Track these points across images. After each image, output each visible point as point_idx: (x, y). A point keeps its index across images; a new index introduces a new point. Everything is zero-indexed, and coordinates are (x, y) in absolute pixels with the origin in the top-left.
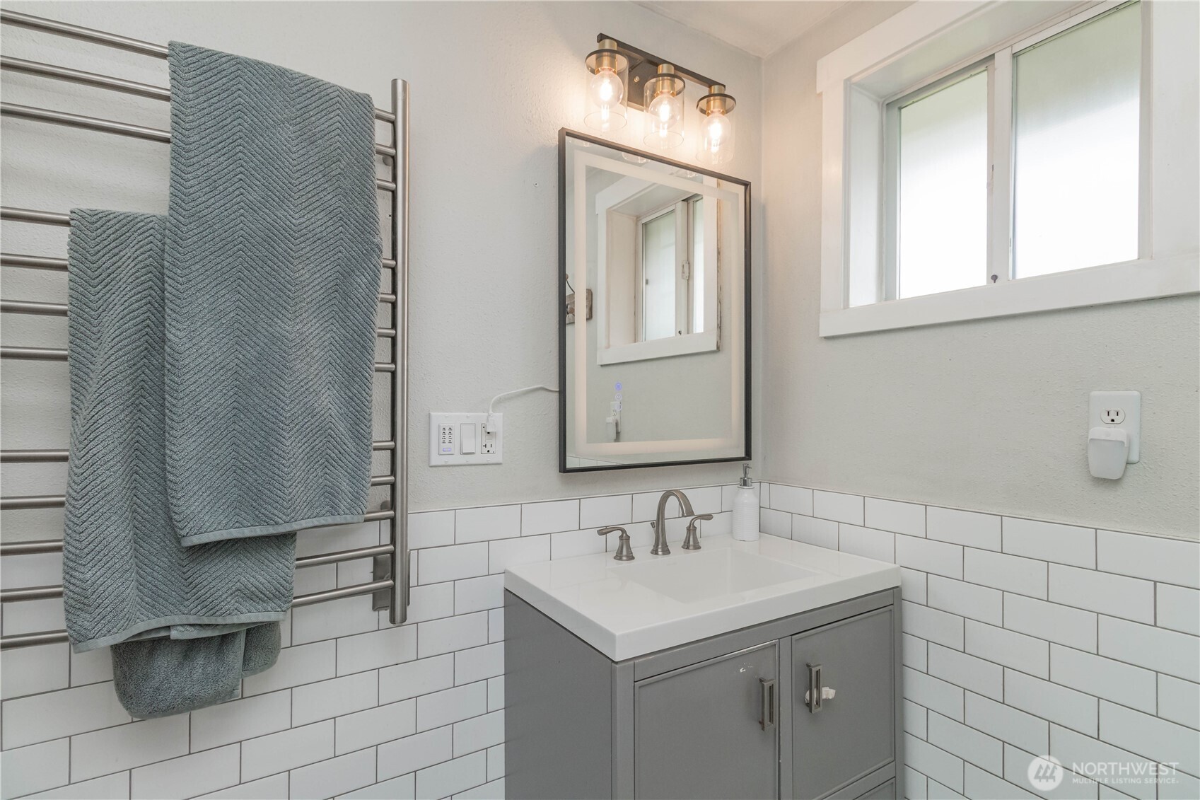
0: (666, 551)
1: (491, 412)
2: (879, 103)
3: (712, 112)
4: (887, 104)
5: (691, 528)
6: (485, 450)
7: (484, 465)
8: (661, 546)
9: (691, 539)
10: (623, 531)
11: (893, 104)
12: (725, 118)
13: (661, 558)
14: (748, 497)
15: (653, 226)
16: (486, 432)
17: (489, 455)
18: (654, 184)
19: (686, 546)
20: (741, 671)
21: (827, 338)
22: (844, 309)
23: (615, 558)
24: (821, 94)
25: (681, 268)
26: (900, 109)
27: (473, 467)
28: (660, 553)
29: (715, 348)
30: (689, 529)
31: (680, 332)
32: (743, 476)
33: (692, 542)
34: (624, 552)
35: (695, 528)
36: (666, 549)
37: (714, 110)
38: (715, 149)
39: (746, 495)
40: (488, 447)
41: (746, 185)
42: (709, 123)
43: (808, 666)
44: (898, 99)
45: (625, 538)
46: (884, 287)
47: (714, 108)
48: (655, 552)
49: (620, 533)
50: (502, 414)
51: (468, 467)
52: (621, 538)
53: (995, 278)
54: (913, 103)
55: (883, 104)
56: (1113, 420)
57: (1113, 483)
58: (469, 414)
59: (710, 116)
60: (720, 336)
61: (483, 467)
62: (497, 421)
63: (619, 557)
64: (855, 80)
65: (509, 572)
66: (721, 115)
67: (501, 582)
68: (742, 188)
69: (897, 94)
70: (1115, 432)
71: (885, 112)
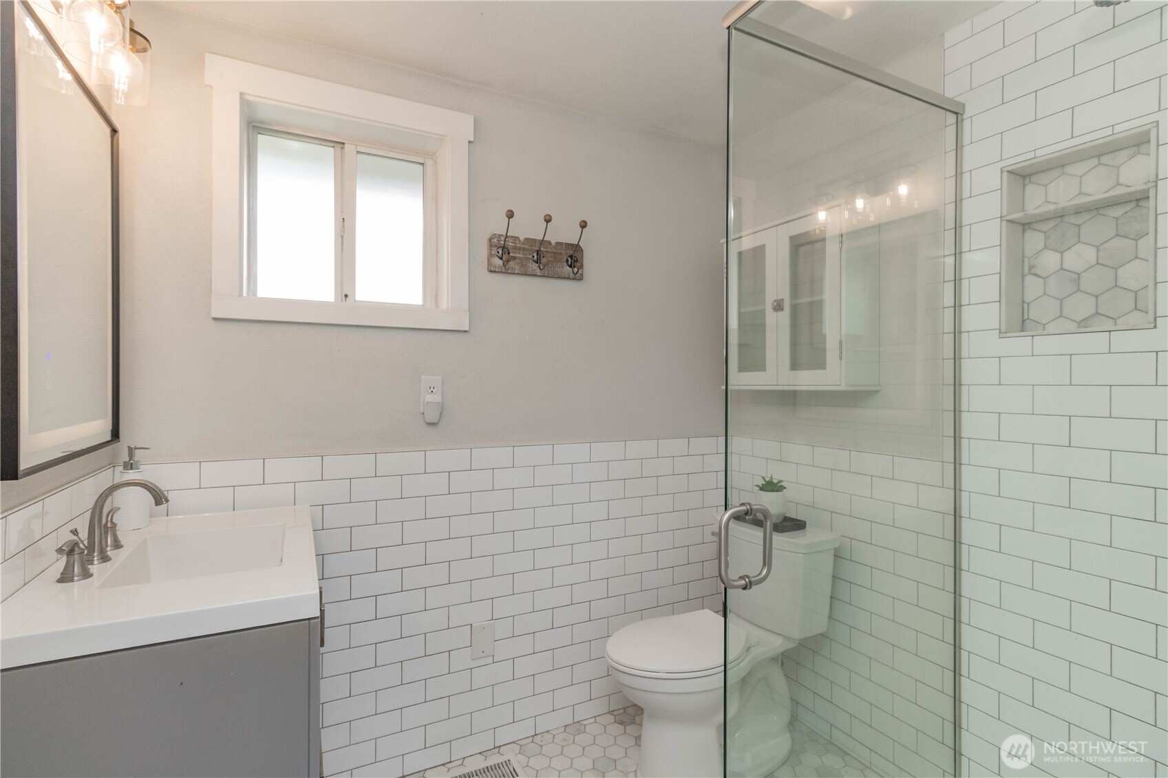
2: (247, 121)
4: (253, 126)
21: (218, 319)
24: (209, 86)
26: (259, 135)
41: (115, 131)
44: (257, 127)
53: (344, 296)
55: (249, 123)
56: (432, 391)
57: (433, 424)
64: (248, 97)
68: (111, 132)
69: (264, 123)
70: (437, 398)
71: (251, 132)
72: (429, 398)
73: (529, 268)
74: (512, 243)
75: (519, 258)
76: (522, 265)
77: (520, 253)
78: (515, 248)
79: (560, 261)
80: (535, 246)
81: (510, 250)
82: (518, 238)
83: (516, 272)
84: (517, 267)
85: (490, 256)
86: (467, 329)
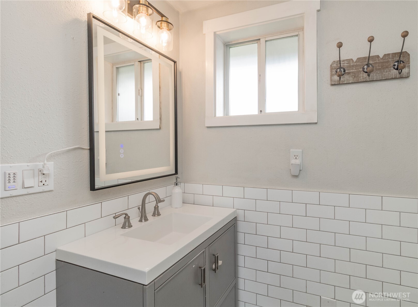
0: (146, 220)
1: (46, 162)
2: (223, 44)
3: (163, 28)
4: (226, 45)
5: (156, 207)
6: (42, 184)
7: (40, 192)
8: (143, 217)
9: (156, 212)
10: (126, 214)
11: (228, 45)
12: (168, 32)
13: (144, 223)
14: (177, 190)
15: (121, 70)
16: (42, 173)
17: (44, 187)
18: (131, 50)
19: (154, 215)
20: (193, 267)
21: (208, 127)
22: (215, 117)
23: (122, 228)
24: (205, 34)
25: (138, 91)
26: (230, 48)
27: (32, 195)
28: (143, 221)
29: (159, 128)
30: (155, 207)
31: (138, 119)
32: (176, 181)
33: (156, 213)
34: (127, 224)
35: (158, 206)
36: (146, 218)
37: (164, 28)
38: (165, 45)
39: (177, 189)
40: (44, 182)
41: (175, 62)
42: (162, 32)
43: (214, 255)
44: (229, 45)
45: (127, 218)
46: (226, 110)
47: (164, 27)
48: (141, 221)
49: (124, 216)
50: (53, 162)
51: (28, 196)
52: (125, 218)
53: (261, 111)
54: (234, 47)
55: (225, 44)
56: (296, 158)
57: (296, 176)
58: (29, 164)
59: (162, 30)
60: (161, 123)
61: (40, 194)
62: (50, 166)
63: (124, 227)
64: (217, 33)
65: (59, 250)
66: (167, 30)
67: (54, 257)
68: (173, 63)
69: (229, 42)
70: (298, 162)
71: (225, 48)
72: (293, 161)
73: (360, 77)
74: (347, 64)
75: (352, 72)
76: (355, 77)
77: (353, 69)
78: (350, 67)
79: (387, 67)
80: (366, 61)
81: (345, 69)
82: (352, 59)
83: (350, 82)
84: (351, 78)
85: (332, 75)
86: (317, 122)
